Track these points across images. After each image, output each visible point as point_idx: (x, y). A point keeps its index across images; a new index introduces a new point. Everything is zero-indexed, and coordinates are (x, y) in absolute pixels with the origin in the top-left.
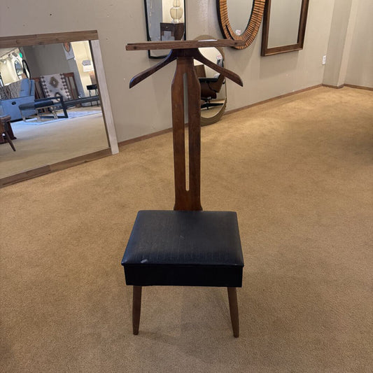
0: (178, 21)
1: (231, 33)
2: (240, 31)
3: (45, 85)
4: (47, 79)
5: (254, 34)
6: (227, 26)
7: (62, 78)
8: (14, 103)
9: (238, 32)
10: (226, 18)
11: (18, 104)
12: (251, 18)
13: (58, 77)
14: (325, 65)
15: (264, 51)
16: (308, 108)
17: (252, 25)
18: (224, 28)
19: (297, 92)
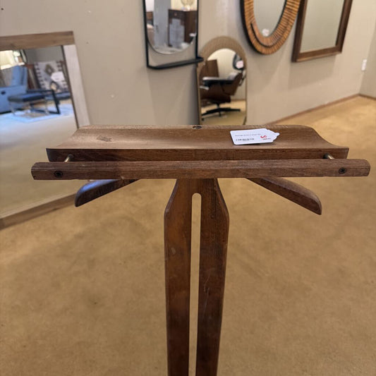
0: (188, 8)
1: (257, 34)
2: (268, 31)
3: (39, 73)
4: (41, 66)
5: (286, 35)
6: (251, 25)
7: (58, 66)
8: (3, 93)
9: (266, 32)
10: (251, 13)
11: (8, 94)
12: (282, 14)
13: (54, 65)
14: (365, 71)
15: (296, 56)
16: (347, 128)
17: (284, 23)
18: (249, 27)
19: (330, 104)
